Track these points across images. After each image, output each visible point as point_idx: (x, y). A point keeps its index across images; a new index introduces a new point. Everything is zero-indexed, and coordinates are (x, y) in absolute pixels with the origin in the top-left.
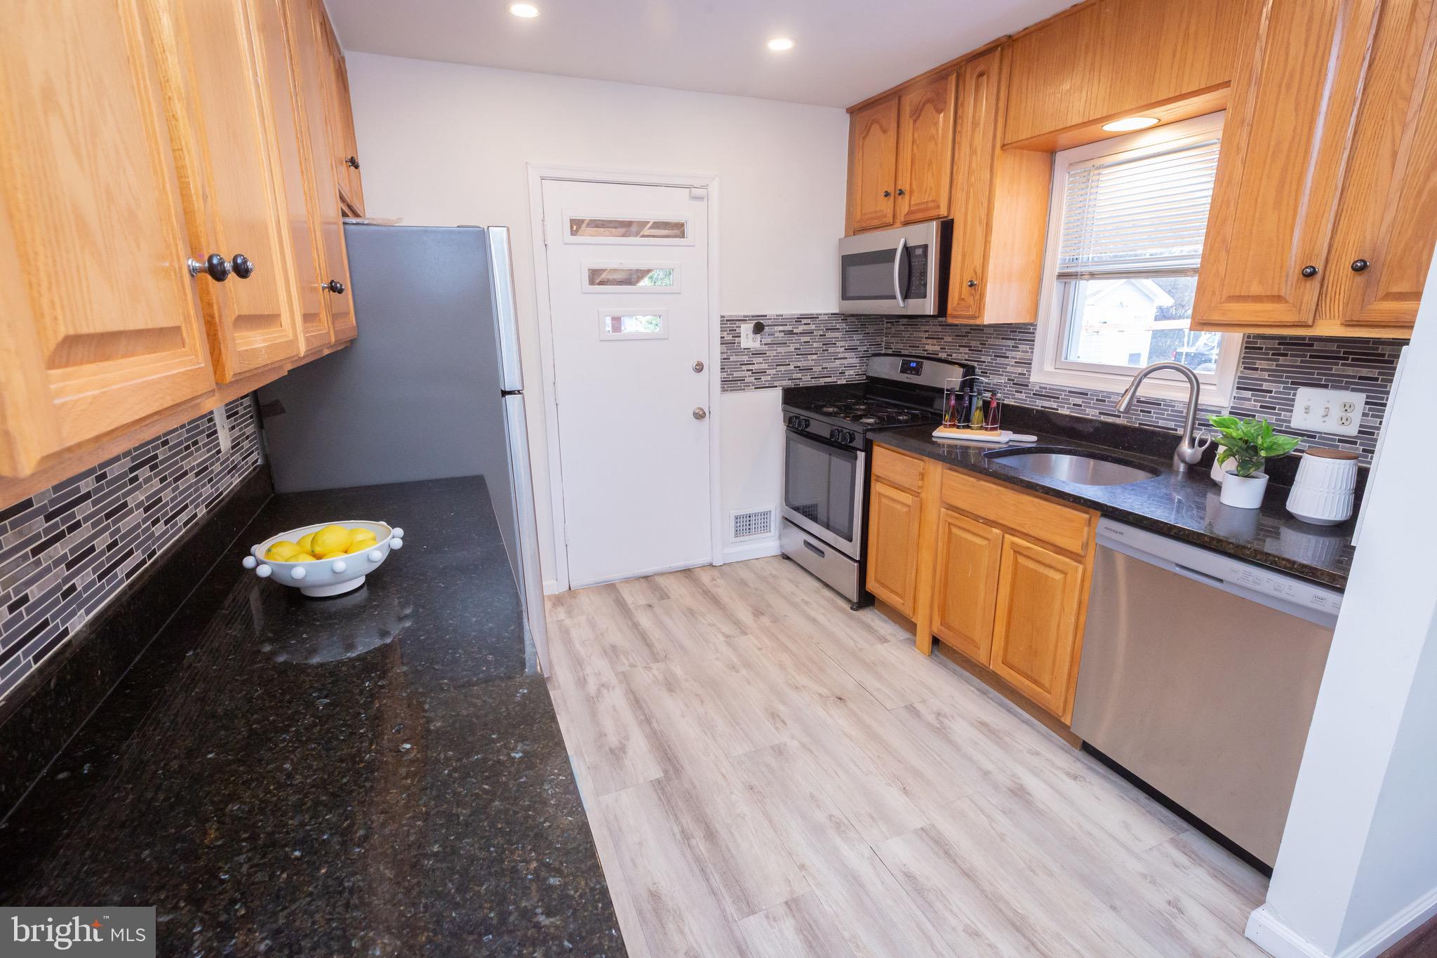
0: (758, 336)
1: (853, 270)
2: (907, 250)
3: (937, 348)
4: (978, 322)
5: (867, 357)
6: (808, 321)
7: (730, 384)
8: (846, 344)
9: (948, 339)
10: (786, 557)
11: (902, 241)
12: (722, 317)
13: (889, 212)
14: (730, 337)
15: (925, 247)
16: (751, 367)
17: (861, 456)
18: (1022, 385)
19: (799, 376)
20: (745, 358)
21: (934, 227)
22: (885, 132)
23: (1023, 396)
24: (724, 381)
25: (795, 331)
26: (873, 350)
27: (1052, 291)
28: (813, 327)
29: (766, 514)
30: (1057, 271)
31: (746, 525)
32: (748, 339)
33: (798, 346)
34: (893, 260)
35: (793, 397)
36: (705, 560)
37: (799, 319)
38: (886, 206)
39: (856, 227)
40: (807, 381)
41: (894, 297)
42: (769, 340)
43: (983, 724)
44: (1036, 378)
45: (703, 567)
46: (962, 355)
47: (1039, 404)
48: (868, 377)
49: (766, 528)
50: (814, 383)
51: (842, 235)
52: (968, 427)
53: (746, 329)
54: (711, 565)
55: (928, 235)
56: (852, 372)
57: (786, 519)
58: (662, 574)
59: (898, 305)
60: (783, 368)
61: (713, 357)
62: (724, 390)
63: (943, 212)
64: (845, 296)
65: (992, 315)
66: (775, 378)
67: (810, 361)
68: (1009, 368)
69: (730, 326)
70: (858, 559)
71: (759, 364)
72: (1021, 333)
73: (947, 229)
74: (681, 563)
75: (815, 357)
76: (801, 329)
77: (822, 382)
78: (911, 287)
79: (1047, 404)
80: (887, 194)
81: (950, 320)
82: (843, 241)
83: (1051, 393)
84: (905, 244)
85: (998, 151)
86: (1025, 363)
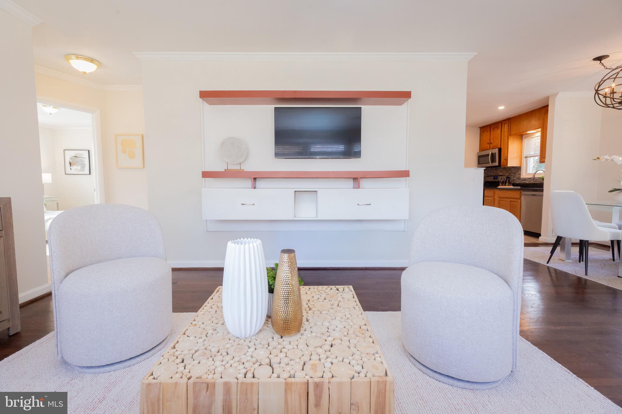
1: (481, 159)
2: (492, 154)
4: (506, 166)
13: (489, 147)
15: (495, 153)
18: (519, 178)
21: (497, 149)
22: (487, 132)
26: (487, 176)
27: (524, 160)
30: (525, 156)
34: (489, 156)
38: (488, 146)
39: (481, 149)
41: (489, 163)
44: (522, 177)
47: (523, 182)
51: (478, 151)
52: (506, 186)
55: (496, 151)
59: (490, 164)
63: (499, 146)
64: (479, 164)
65: (510, 164)
68: (517, 176)
72: (518, 169)
73: (500, 150)
78: (493, 160)
79: (524, 182)
80: (488, 144)
81: (502, 166)
82: (478, 153)
83: (525, 179)
84: (492, 153)
85: (509, 136)
86: (520, 174)
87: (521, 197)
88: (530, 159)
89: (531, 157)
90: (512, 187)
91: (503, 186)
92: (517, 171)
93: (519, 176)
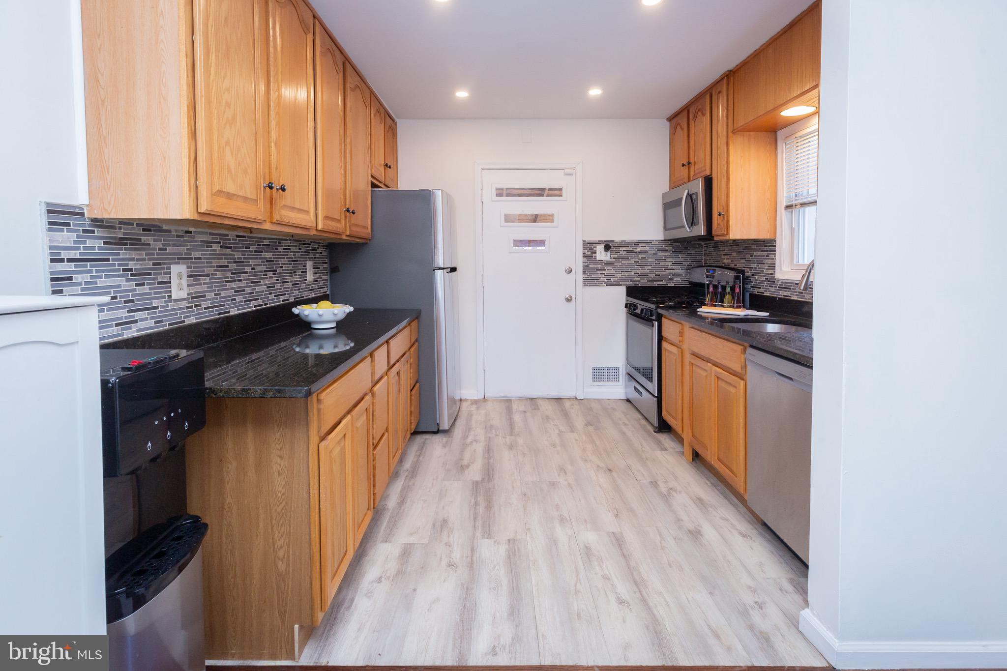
0: (609, 253)
1: (669, 211)
2: (690, 196)
3: (729, 261)
4: (727, 238)
5: (690, 269)
6: (645, 245)
7: (589, 281)
8: (674, 260)
9: (734, 254)
10: (628, 401)
11: (686, 192)
12: (584, 241)
13: (686, 175)
14: (589, 253)
15: (696, 194)
16: (603, 272)
17: (656, 323)
18: (770, 281)
19: (638, 279)
20: (600, 266)
21: (702, 181)
22: (683, 130)
23: (773, 289)
24: (585, 280)
25: (635, 250)
26: (694, 265)
27: (783, 216)
28: (648, 249)
29: (617, 369)
30: (785, 204)
31: (600, 374)
32: (601, 255)
33: (637, 260)
34: (680, 205)
35: (632, 292)
36: (571, 394)
37: (638, 243)
38: (685, 172)
39: (674, 184)
40: (644, 282)
41: (683, 227)
42: (616, 256)
43: (700, 500)
44: (778, 275)
45: (570, 399)
46: (741, 264)
47: (782, 294)
48: (691, 283)
49: (616, 378)
50: (649, 284)
51: (667, 189)
52: (722, 306)
53: (600, 249)
54: (576, 398)
55: (698, 187)
56: (679, 279)
57: (629, 374)
58: (542, 398)
59: (688, 231)
60: (626, 274)
61: (578, 264)
62: (585, 285)
63: (707, 172)
64: (666, 229)
65: (737, 232)
66: (621, 279)
67: (646, 271)
68: (765, 271)
69: (589, 247)
70: (656, 395)
71: (609, 270)
72: (767, 246)
73: (708, 182)
74: (555, 393)
75: (650, 267)
76: (639, 249)
77: (656, 284)
78: (693, 218)
79: (786, 293)
80: (683, 165)
81: (716, 238)
82: (664, 195)
83: (787, 286)
84: (688, 193)
85: (730, 134)
86: (773, 267)
87: (745, 367)
88: (804, 212)
89: (803, 205)
90: (742, 313)
91: (715, 306)
92: (765, 254)
93: (770, 272)
